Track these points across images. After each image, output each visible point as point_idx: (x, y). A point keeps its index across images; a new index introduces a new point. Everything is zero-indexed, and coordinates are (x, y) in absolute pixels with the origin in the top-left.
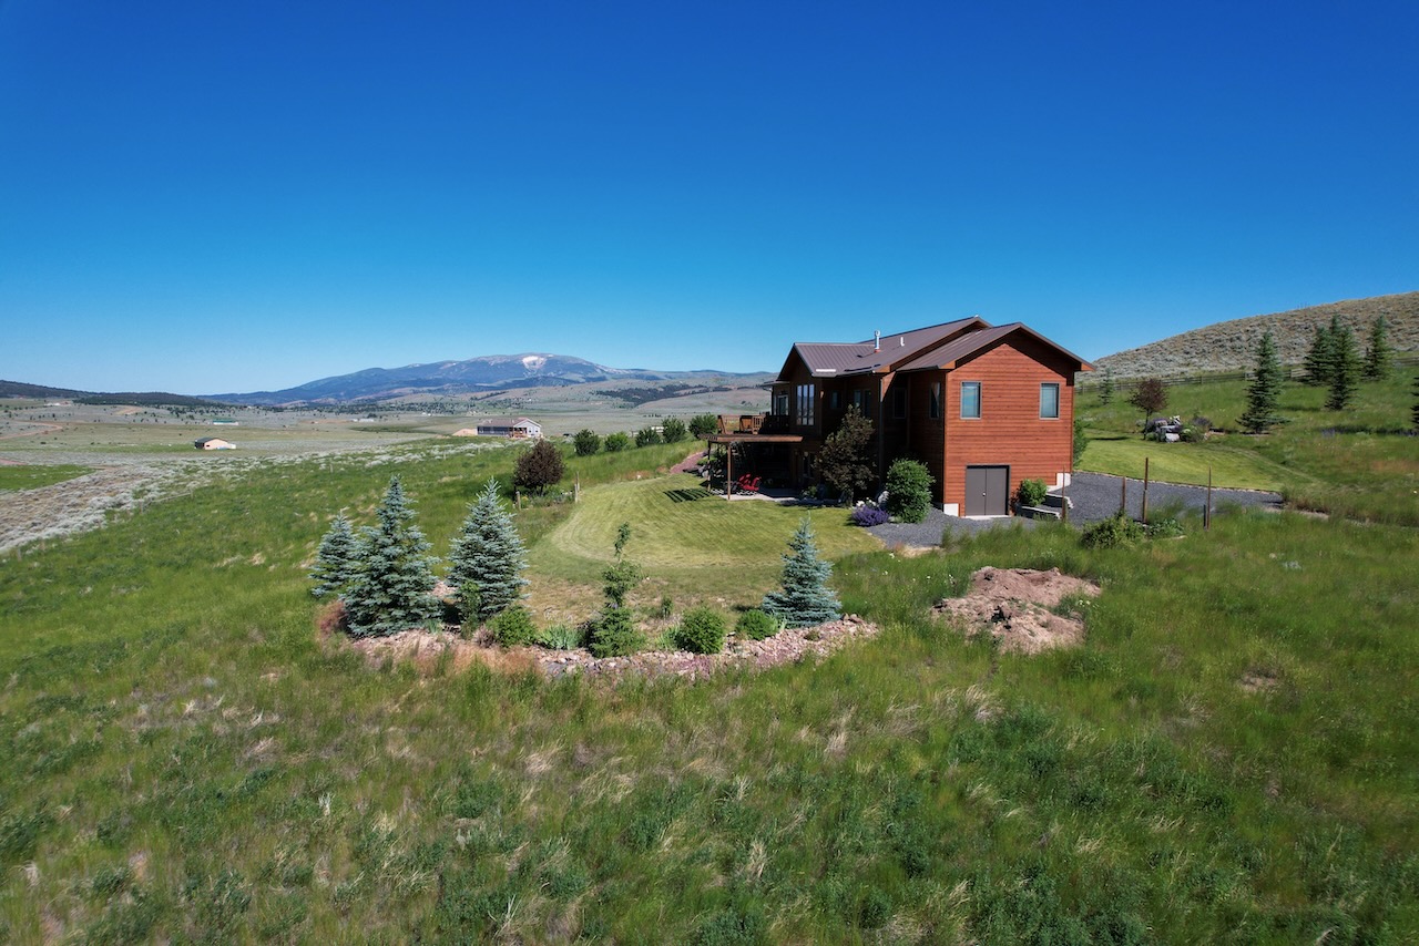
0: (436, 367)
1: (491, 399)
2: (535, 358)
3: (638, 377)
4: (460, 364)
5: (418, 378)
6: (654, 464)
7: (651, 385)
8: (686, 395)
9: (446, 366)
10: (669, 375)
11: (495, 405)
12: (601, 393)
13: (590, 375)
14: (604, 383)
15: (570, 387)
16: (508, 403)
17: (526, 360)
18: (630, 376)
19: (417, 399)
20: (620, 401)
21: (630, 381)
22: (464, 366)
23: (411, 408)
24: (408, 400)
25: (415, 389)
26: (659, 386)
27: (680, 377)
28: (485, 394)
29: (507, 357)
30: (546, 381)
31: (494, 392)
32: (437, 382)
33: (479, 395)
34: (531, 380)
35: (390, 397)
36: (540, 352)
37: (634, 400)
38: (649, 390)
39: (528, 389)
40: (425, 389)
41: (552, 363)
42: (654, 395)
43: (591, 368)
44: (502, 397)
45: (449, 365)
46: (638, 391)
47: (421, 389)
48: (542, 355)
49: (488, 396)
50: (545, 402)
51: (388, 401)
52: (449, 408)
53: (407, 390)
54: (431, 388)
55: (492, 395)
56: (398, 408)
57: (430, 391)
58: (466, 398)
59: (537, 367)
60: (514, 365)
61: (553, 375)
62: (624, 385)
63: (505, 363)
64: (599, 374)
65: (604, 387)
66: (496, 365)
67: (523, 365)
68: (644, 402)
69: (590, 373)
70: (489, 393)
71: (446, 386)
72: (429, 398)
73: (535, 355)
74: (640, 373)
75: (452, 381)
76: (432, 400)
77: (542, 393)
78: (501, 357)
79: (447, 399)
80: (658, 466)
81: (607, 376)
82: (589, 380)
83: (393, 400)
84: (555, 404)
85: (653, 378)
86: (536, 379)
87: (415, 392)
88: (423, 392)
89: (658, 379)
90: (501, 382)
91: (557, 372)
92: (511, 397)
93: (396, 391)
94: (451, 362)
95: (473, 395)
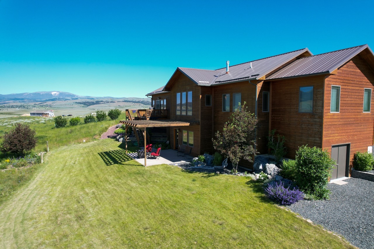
0: (22, 94)
1: (41, 104)
2: (56, 93)
3: (88, 98)
4: (30, 94)
5: (15, 98)
6: (92, 134)
7: (92, 101)
8: (102, 103)
9: (25, 94)
10: (97, 98)
11: (42, 106)
12: (77, 103)
13: (73, 98)
14: (77, 100)
15: (67, 101)
16: (47, 106)
17: (53, 93)
18: (85, 98)
19: (15, 104)
20: (83, 105)
21: (85, 99)
22: (32, 95)
23: (12, 107)
24: (11, 104)
25: (14, 101)
26: (94, 101)
27: (101, 99)
28: (39, 103)
29: (46, 92)
30: (59, 99)
31: (42, 102)
32: (22, 99)
33: (37, 103)
34: (54, 99)
35: (4, 104)
36: (57, 91)
37: (87, 105)
38: (91, 102)
39: (53, 102)
40: (18, 101)
41: (61, 94)
42: (93, 104)
43: (74, 95)
44: (45, 104)
45: (27, 94)
46: (88, 102)
47: (16, 101)
48: (58, 92)
49: (40, 104)
50: (59, 105)
51: (4, 105)
52: (26, 107)
53: (11, 101)
54: (20, 101)
55: (41, 103)
56: (7, 107)
57: (20, 102)
58: (33, 104)
59: (56, 95)
60: (49, 94)
61: (62, 97)
62: (84, 101)
63: (46, 94)
64: (76, 97)
65: (78, 101)
66: (43, 94)
67: (52, 94)
68: (90, 105)
69: (73, 97)
70: (40, 103)
71: (25, 100)
72: (19, 104)
73: (56, 92)
74: (89, 97)
75: (28, 99)
76: (20, 105)
77: (58, 103)
78: (45, 92)
79: (26, 104)
80: (95, 135)
81: (78, 98)
82: (73, 99)
83: (6, 104)
84: (62, 106)
85: (93, 99)
86: (56, 99)
87: (14, 102)
88: (17, 102)
89: (94, 99)
90: (45, 99)
91: (63, 97)
92: (48, 104)
93: (7, 102)
94: (27, 93)
95: (35, 103)
